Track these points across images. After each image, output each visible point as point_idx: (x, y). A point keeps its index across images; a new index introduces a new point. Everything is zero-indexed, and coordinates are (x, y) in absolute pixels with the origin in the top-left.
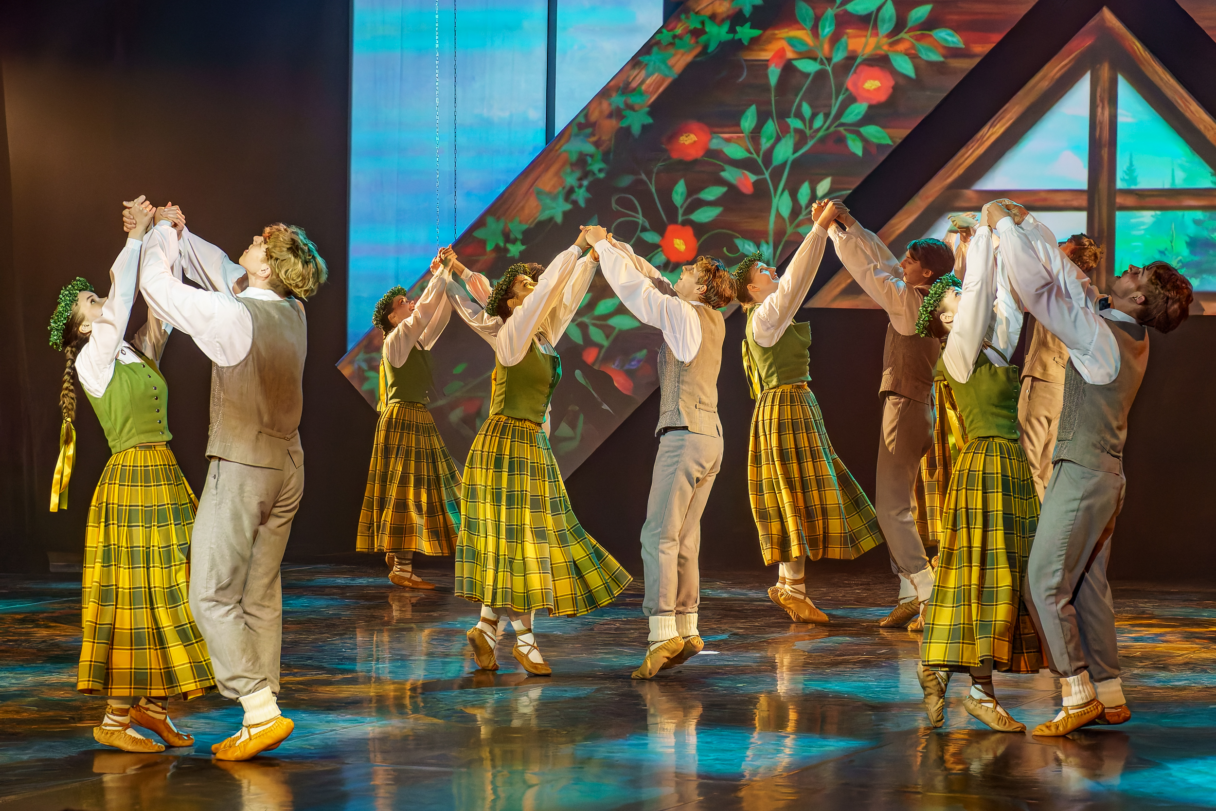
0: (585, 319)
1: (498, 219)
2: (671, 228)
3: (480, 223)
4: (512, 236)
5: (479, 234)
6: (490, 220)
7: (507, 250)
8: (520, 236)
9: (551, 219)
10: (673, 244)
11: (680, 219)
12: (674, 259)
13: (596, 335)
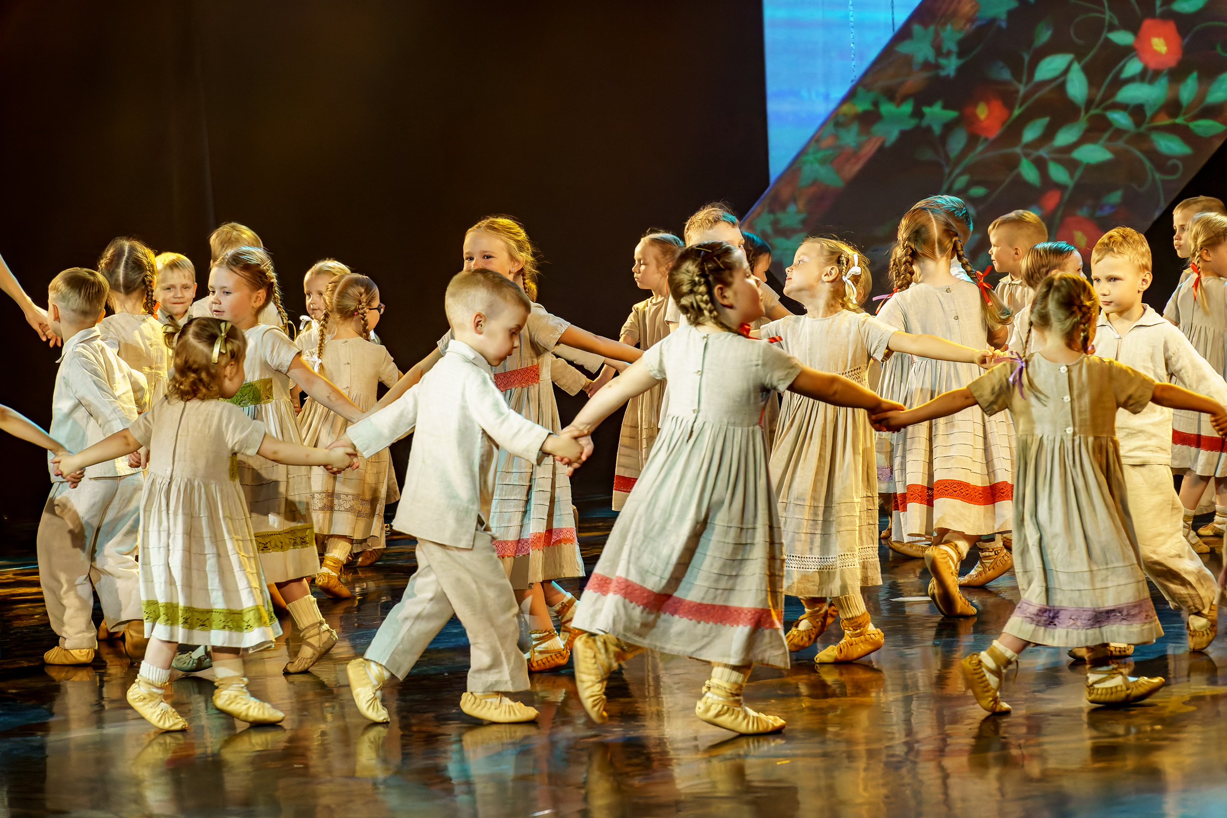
0: (1043, 152)
1: (926, 25)
2: (1147, 23)
3: (903, 34)
4: (944, 50)
5: (904, 48)
6: (917, 28)
7: (937, 66)
8: (954, 48)
9: (992, 21)
10: (1151, 46)
11: (1158, 10)
12: (1153, 65)
13: (1058, 173)
